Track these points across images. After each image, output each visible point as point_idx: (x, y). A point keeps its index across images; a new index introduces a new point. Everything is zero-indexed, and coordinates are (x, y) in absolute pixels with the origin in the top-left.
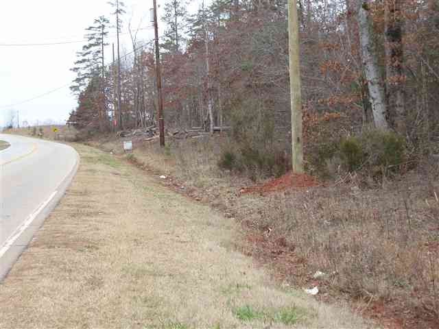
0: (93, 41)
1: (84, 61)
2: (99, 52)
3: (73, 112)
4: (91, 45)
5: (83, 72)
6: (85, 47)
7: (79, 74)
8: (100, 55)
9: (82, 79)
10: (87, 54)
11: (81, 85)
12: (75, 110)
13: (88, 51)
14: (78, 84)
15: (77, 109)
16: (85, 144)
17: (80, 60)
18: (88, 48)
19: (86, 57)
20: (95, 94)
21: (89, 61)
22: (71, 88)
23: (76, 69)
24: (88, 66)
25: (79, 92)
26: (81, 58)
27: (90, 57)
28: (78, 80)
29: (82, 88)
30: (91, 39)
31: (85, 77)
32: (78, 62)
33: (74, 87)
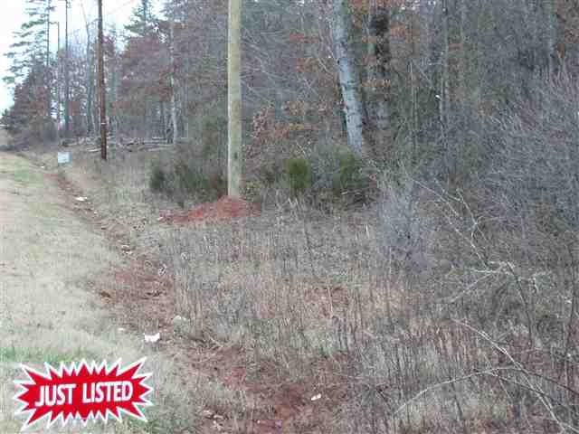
0: (36, 18)
1: (22, 43)
2: (43, 32)
3: (6, 111)
4: (32, 24)
5: (21, 58)
6: (25, 25)
7: (15, 61)
8: (45, 37)
9: (21, 68)
10: (26, 35)
11: (18, 75)
12: (9, 109)
13: (28, 30)
14: (13, 75)
15: (12, 108)
16: (19, 155)
17: (18, 42)
18: (28, 27)
19: (25, 39)
20: (34, 90)
21: (29, 43)
22: (4, 79)
23: (11, 54)
24: (28, 51)
25: (14, 86)
26: (19, 40)
27: (31, 38)
28: (14, 69)
29: (20, 80)
30: (32, 14)
31: (25, 65)
32: (16, 45)
33: (8, 78)
